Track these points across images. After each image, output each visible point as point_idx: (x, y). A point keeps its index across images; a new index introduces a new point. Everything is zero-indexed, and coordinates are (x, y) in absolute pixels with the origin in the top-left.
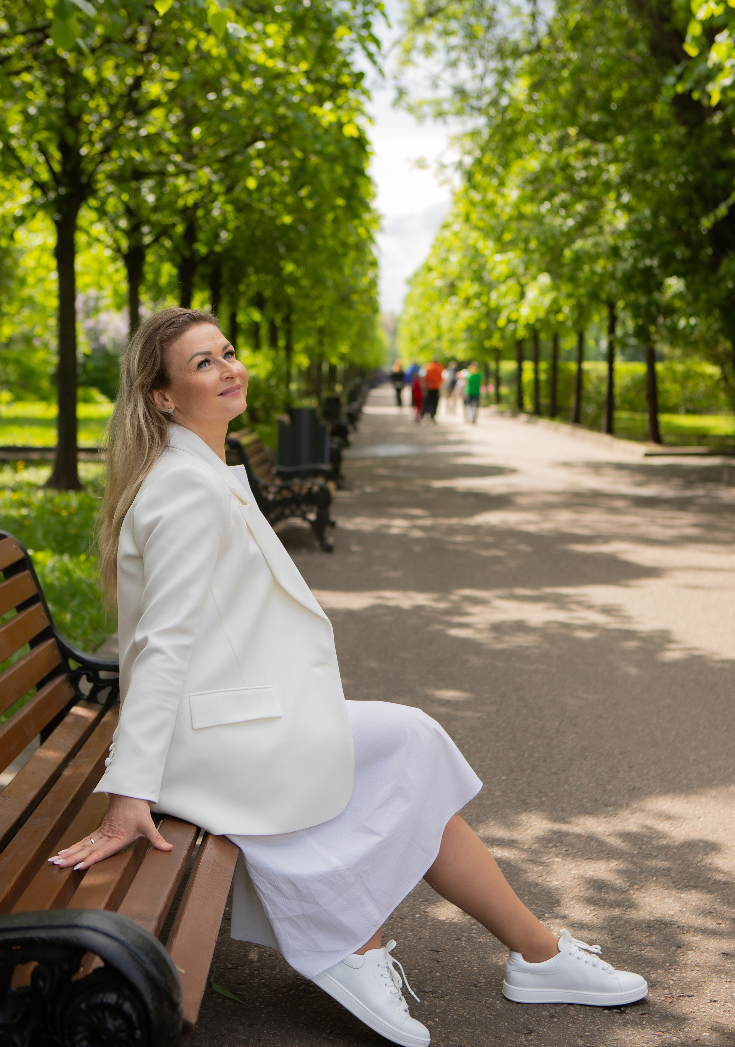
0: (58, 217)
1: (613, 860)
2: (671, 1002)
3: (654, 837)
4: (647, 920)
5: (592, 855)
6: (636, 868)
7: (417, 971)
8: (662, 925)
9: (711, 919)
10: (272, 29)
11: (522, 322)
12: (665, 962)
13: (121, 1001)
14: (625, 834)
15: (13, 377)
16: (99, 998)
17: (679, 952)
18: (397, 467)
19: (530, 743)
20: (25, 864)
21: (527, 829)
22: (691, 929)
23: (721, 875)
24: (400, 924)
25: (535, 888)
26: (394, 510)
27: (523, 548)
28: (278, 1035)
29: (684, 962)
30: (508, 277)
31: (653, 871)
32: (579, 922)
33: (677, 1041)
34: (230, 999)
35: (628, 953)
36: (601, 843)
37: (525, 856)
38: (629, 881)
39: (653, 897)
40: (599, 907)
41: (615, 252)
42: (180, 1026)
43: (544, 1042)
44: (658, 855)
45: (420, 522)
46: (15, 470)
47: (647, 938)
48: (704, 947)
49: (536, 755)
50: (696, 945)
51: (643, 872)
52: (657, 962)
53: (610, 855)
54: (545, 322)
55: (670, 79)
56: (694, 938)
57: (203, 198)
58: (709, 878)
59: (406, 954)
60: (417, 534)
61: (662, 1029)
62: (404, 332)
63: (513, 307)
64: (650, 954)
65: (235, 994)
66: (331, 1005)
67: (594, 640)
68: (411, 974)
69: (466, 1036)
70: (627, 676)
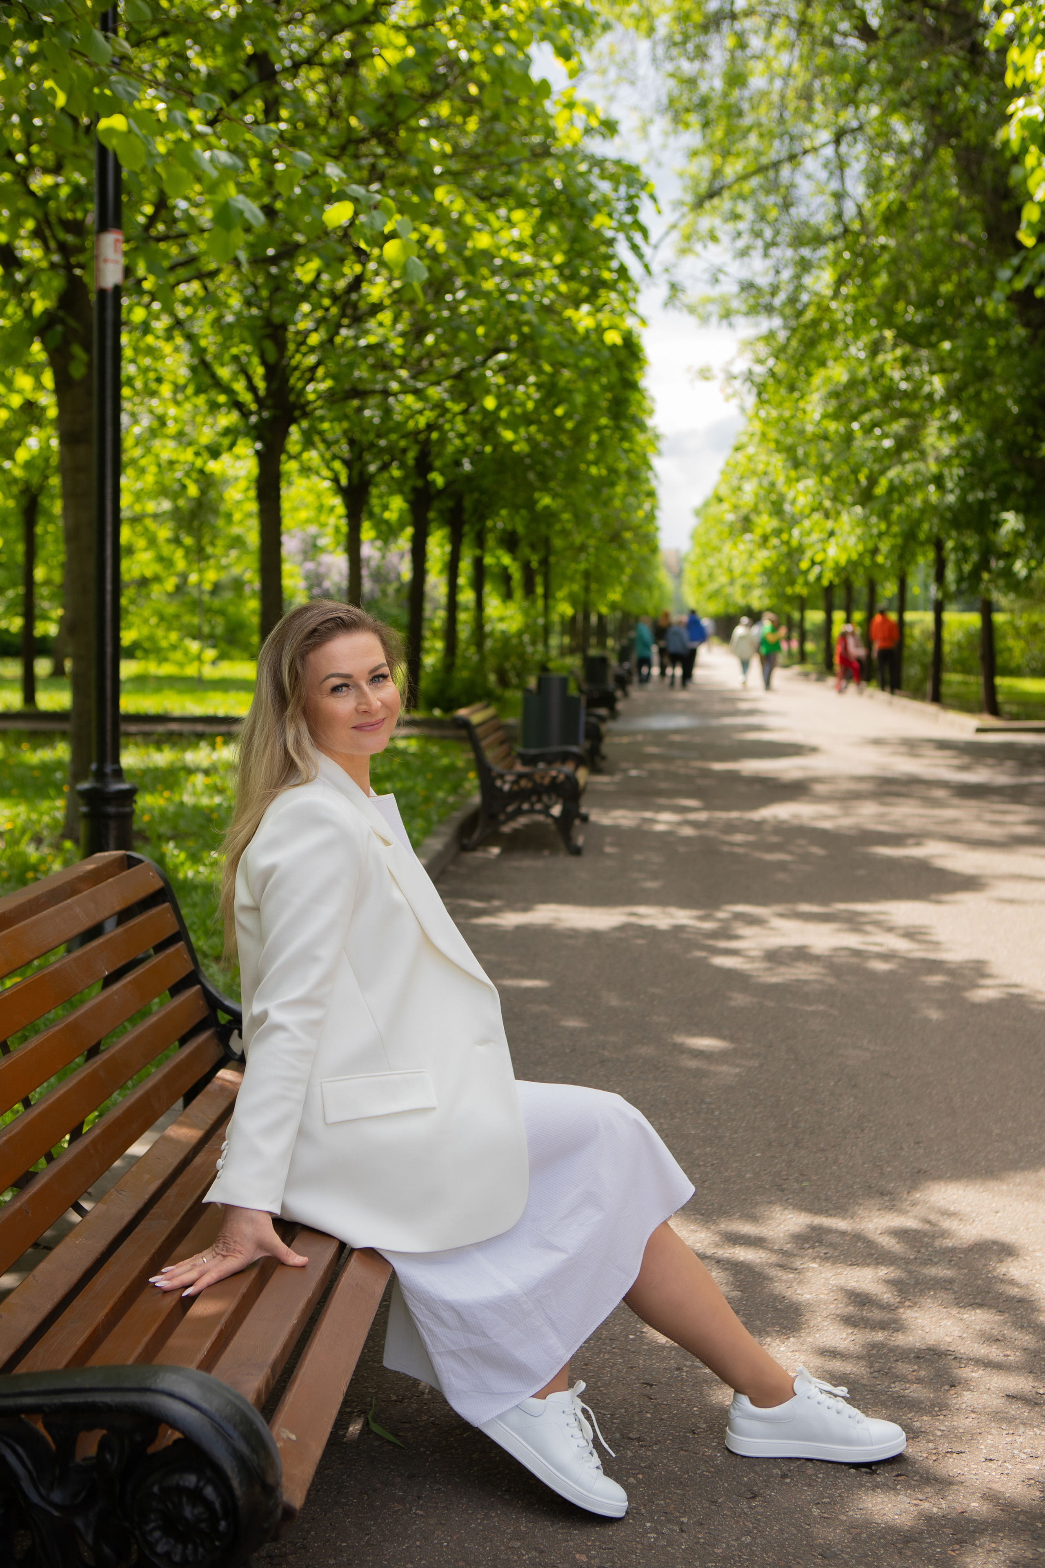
1: (883, 1267)
2: (935, 1460)
3: (937, 1237)
4: (917, 1348)
5: (857, 1261)
6: (910, 1278)
7: (623, 1411)
8: (935, 1356)
9: (998, 1348)
10: (518, 215)
11: (830, 564)
12: (933, 1406)
13: (202, 1485)
14: (902, 1230)
15: (219, 630)
16: (175, 1480)
17: (952, 1392)
18: (672, 745)
19: (797, 1109)
20: (127, 1283)
21: (780, 1224)
22: (971, 1361)
23: (1017, 1290)
24: (608, 1348)
25: (781, 1303)
26: (662, 801)
27: (816, 850)
28: (443, 1492)
29: (957, 1406)
30: (813, 510)
31: (931, 1282)
32: (832, 1349)
33: (937, 1512)
34: (389, 1442)
35: (889, 1393)
36: (870, 1244)
37: (774, 1259)
38: (900, 1296)
39: (928, 1318)
40: (859, 1330)
41: (938, 480)
42: (279, 1512)
43: (771, 1510)
44: (940, 1261)
45: (692, 816)
46: (213, 747)
47: (915, 1373)
48: (985, 1386)
49: (802, 1125)
50: (975, 1384)
51: (919, 1283)
52: (924, 1406)
53: (881, 1260)
54: (859, 565)
55: (1005, 273)
56: (974, 1374)
57: (436, 419)
58: (1002, 1293)
60: (687, 831)
61: (920, 1497)
62: (690, 574)
63: (819, 546)
64: (916, 1395)
65: (396, 1435)
67: (891, 972)
70: (926, 1021)
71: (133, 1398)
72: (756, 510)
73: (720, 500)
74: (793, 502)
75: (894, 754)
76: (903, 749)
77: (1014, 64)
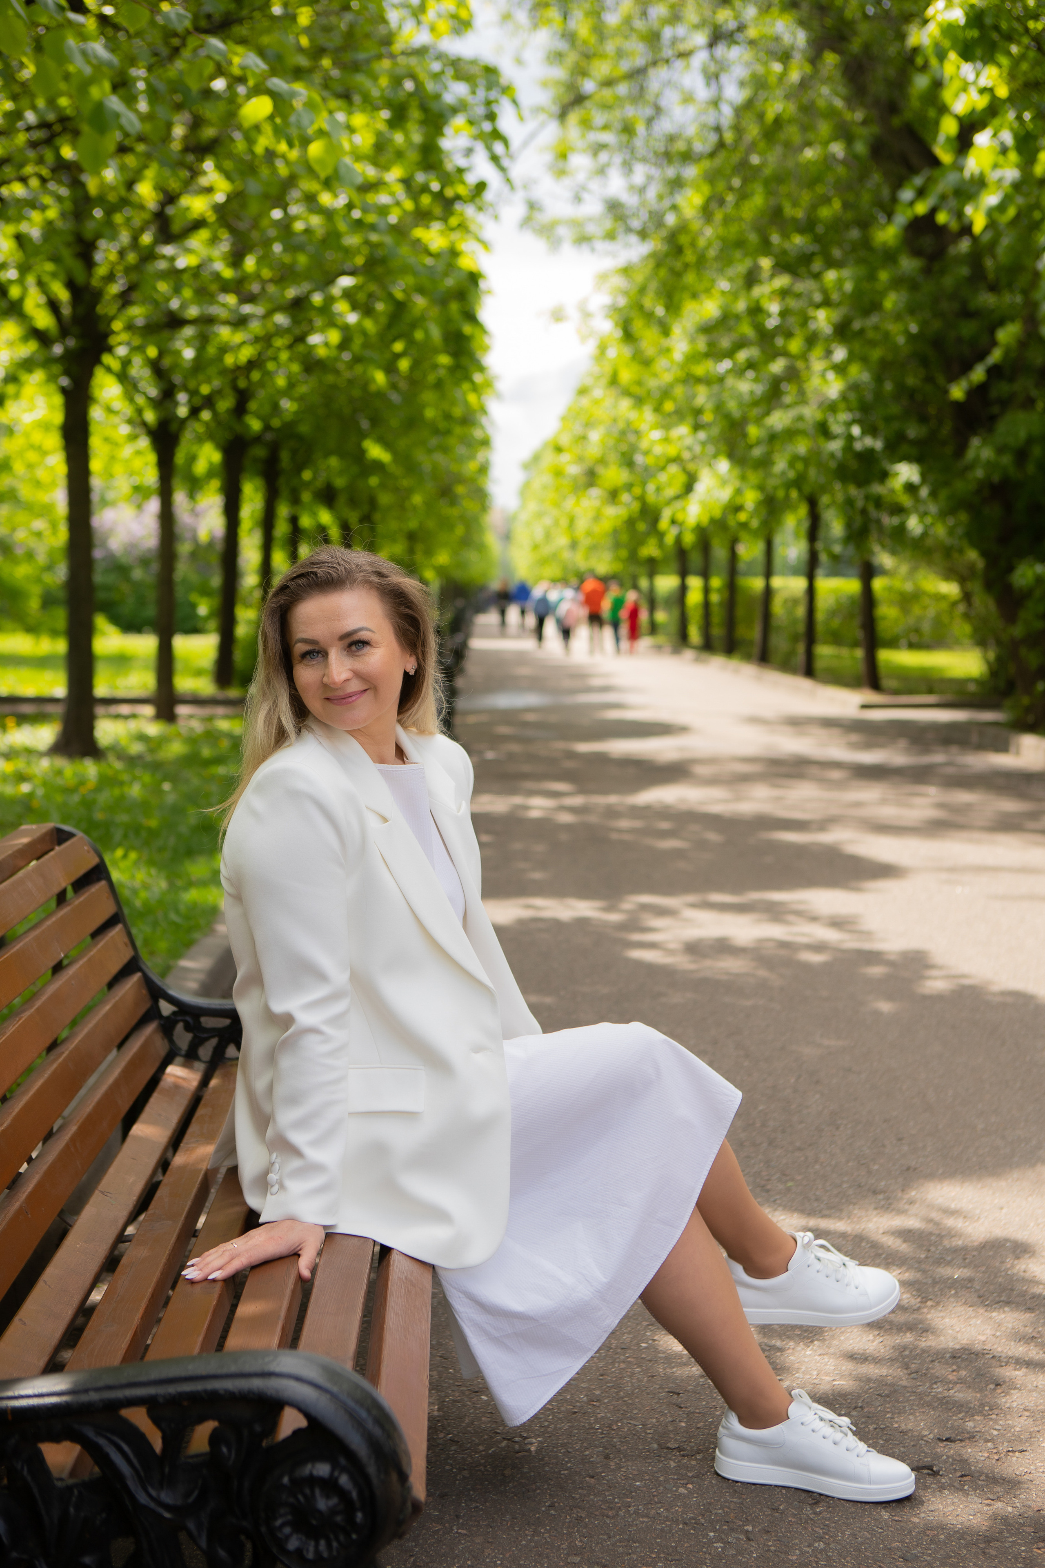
0: (65, 381)
1: (894, 1268)
2: (998, 1460)
3: (943, 1236)
4: (952, 1349)
5: (865, 1261)
6: (926, 1278)
7: (654, 1420)
8: (972, 1356)
9: (1036, 1346)
11: (691, 524)
12: (982, 1405)
13: (336, 1474)
14: (905, 1231)
16: (307, 1469)
17: (999, 1391)
18: (526, 724)
19: (761, 1108)
22: (1010, 1360)
24: (622, 1357)
26: (530, 785)
27: (713, 837)
28: (482, 1509)
29: (1008, 1405)
30: (669, 462)
31: (949, 1281)
32: (862, 1352)
33: (1013, 1512)
35: (933, 1394)
36: (875, 1244)
38: (919, 1296)
39: (954, 1317)
40: (886, 1331)
41: (822, 428)
42: (409, 1504)
43: (837, 1515)
44: (953, 1259)
45: (567, 801)
46: (4, 729)
47: (954, 1373)
48: (1032, 1384)
50: (1020, 1382)
51: (937, 1283)
52: (972, 1405)
53: (890, 1261)
54: (719, 524)
55: (908, 195)
56: (1017, 1373)
57: (260, 354)
58: (1026, 1291)
59: (636, 1397)
60: (566, 818)
61: (991, 1497)
63: (677, 504)
64: (961, 1395)
66: (547, 1468)
67: (825, 964)
68: (647, 1425)
69: (732, 1507)
70: (877, 1014)
71: (256, 1384)
74: (645, 453)
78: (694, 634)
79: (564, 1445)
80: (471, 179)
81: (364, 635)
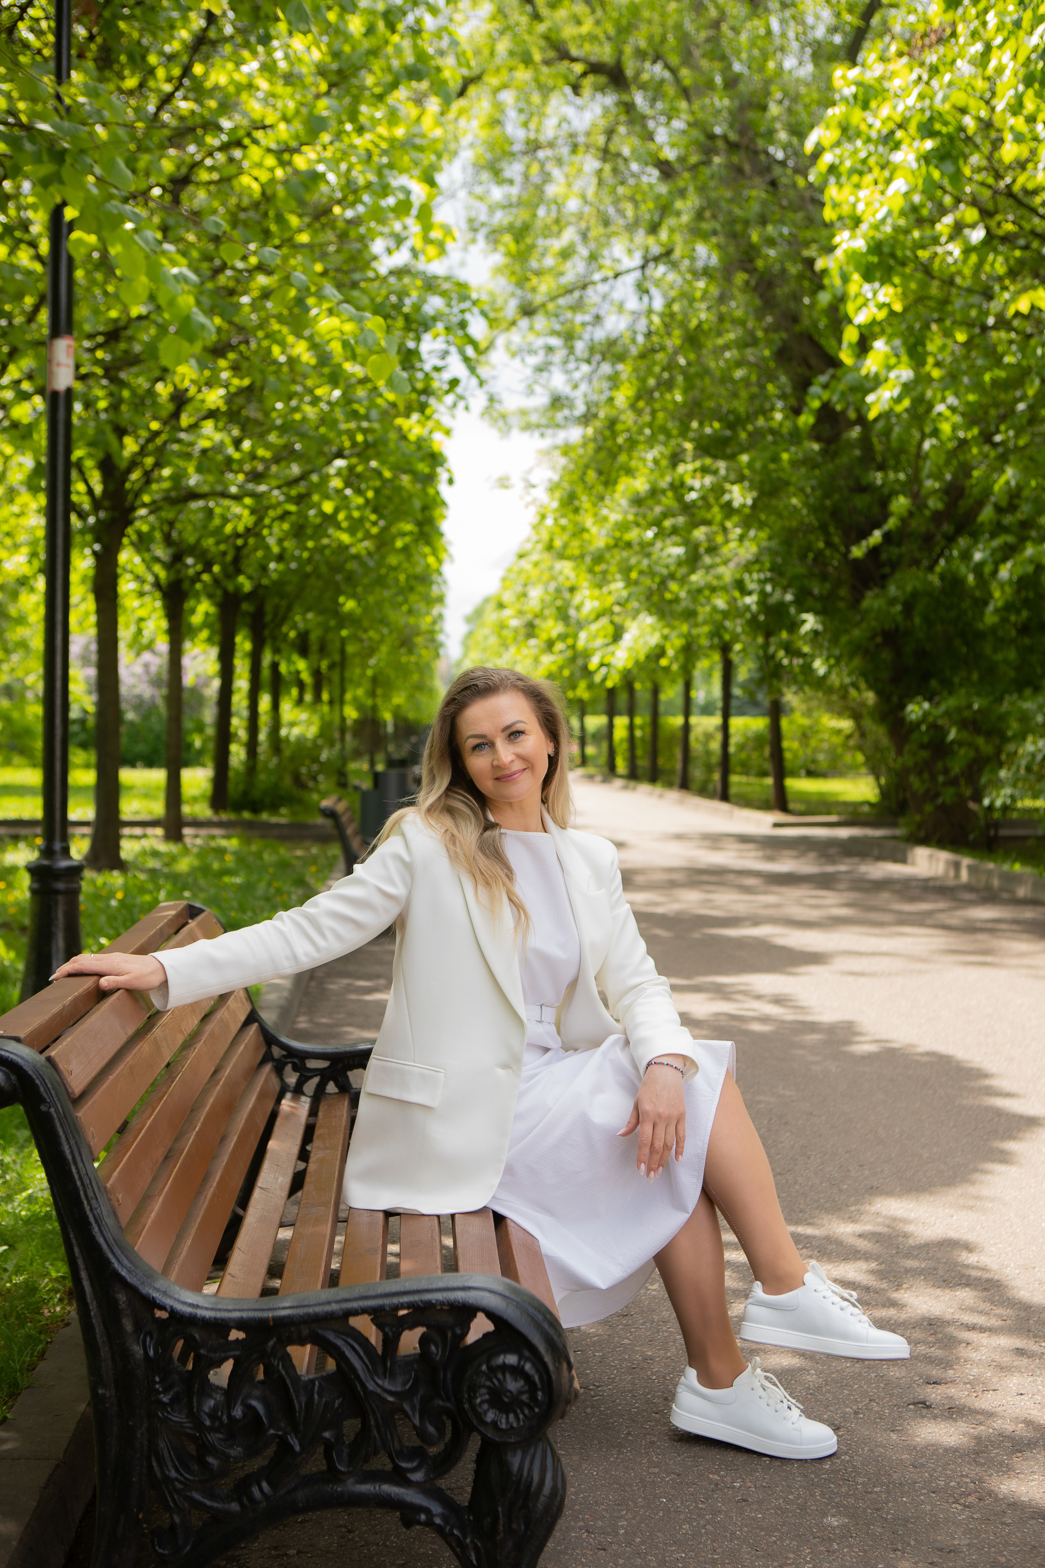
0: (97, 547)
11: (617, 666)
13: (522, 1362)
30: (600, 615)
41: (739, 585)
54: (643, 668)
57: (256, 523)
63: (607, 650)
67: (771, 1033)
71: (460, 1296)
72: (539, 615)
73: (501, 606)
74: (578, 608)
75: (700, 847)
76: (707, 843)
77: (832, 199)
78: (621, 765)
79: (630, 1391)
80: (446, 376)
81: (520, 727)
